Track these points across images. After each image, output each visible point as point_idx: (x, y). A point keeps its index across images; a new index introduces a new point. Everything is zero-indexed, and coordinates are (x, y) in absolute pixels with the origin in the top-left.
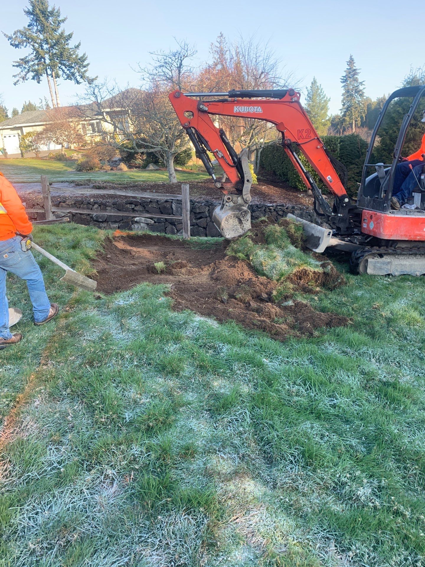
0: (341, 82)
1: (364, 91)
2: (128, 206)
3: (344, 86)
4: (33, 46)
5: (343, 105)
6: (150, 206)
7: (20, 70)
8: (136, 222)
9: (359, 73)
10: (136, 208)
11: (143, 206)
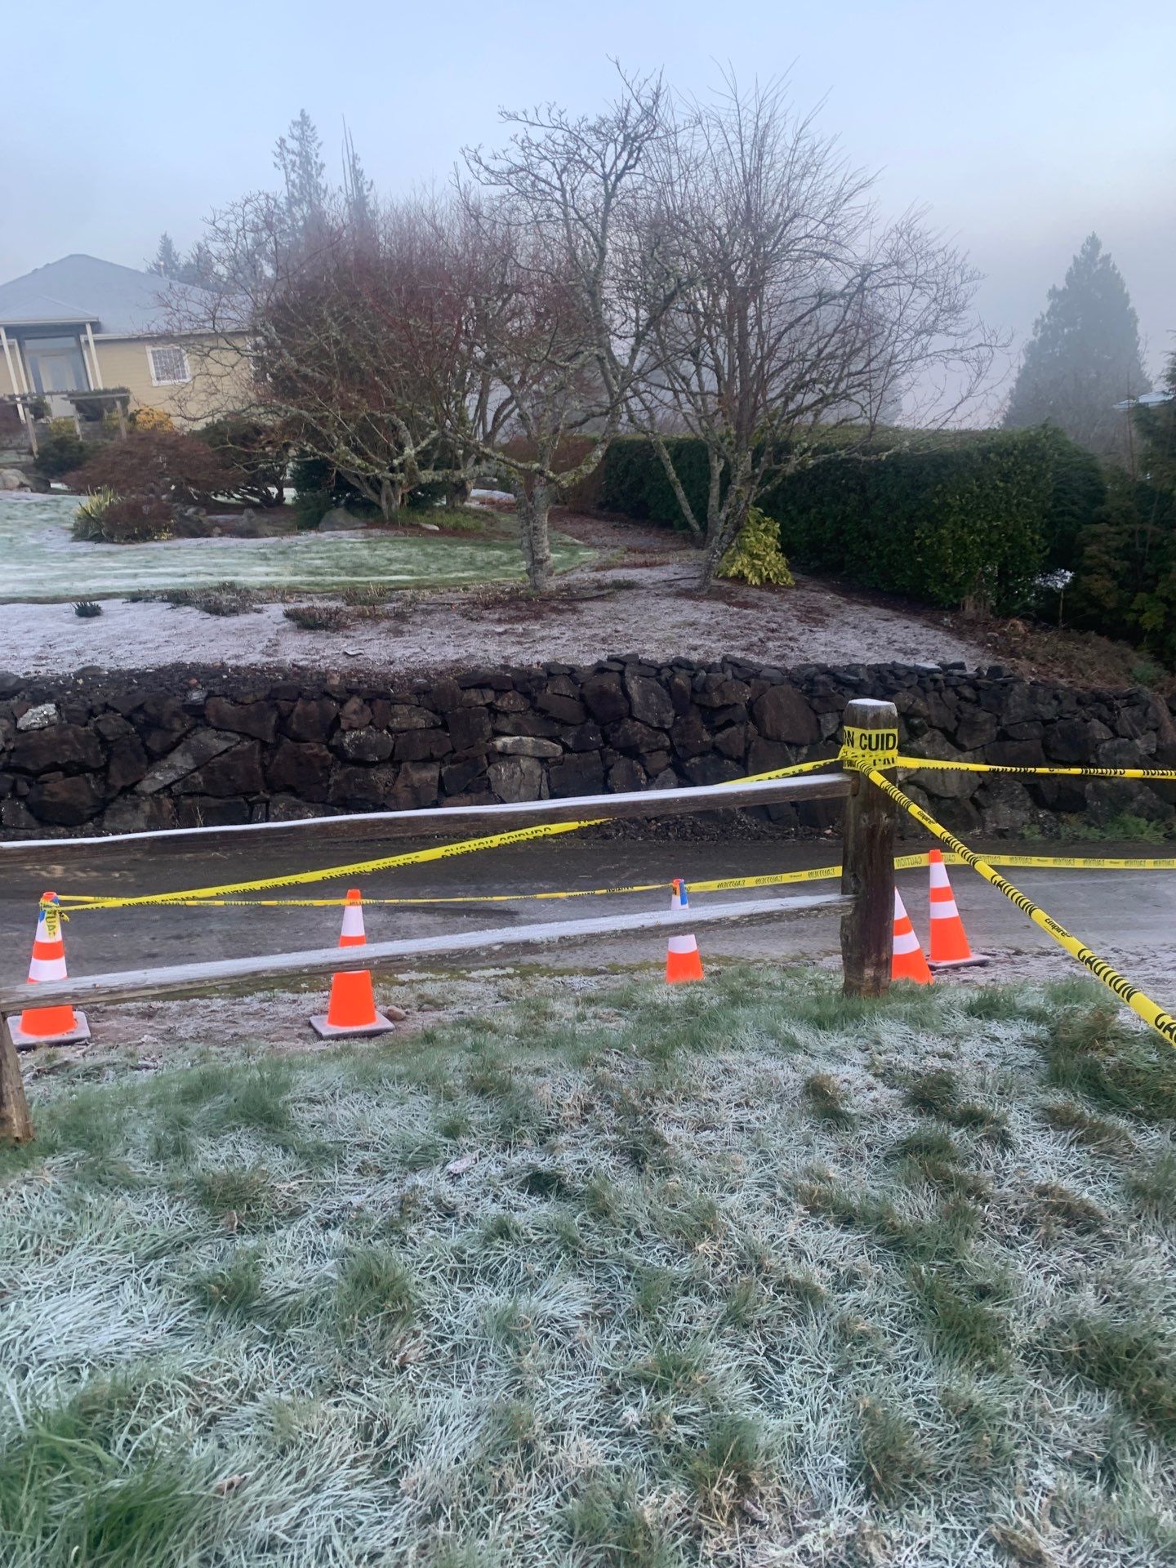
2: (473, 694)
6: (549, 691)
8: (504, 755)
10: (503, 703)
11: (527, 694)
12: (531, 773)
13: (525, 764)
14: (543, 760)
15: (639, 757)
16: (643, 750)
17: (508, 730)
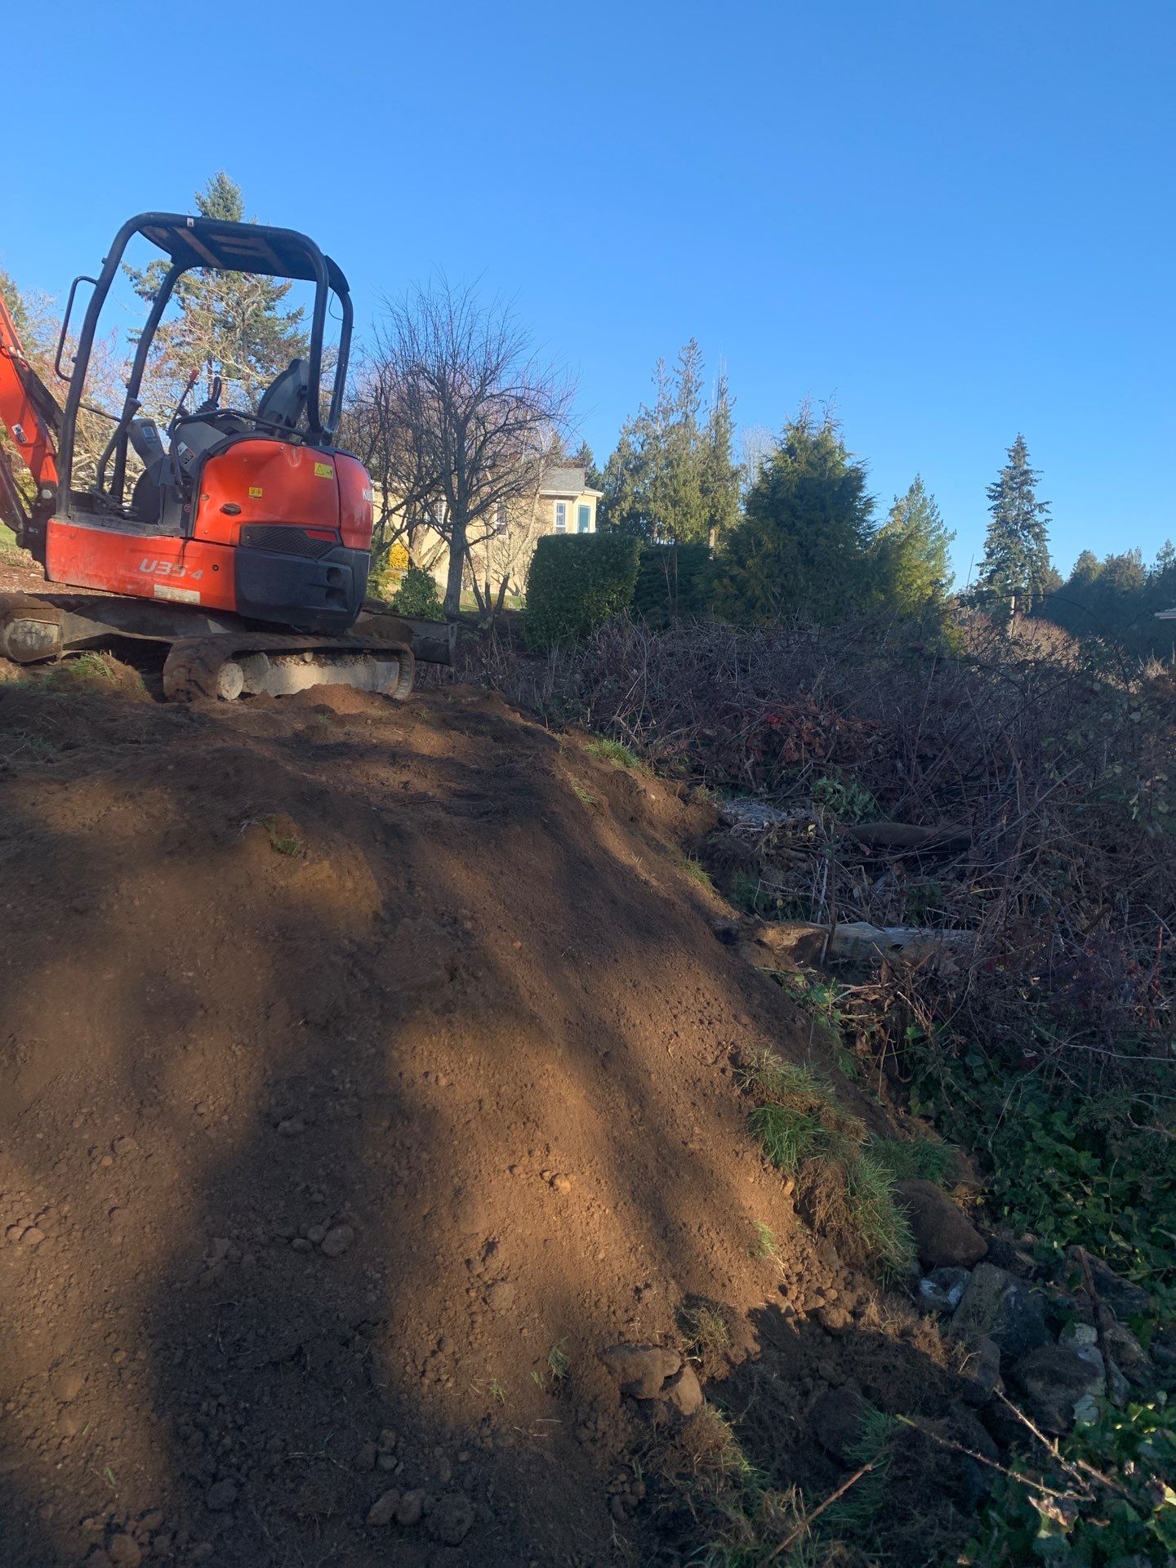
0: (990, 497)
1: (1046, 527)
3: (994, 508)
5: (989, 555)
9: (1036, 481)
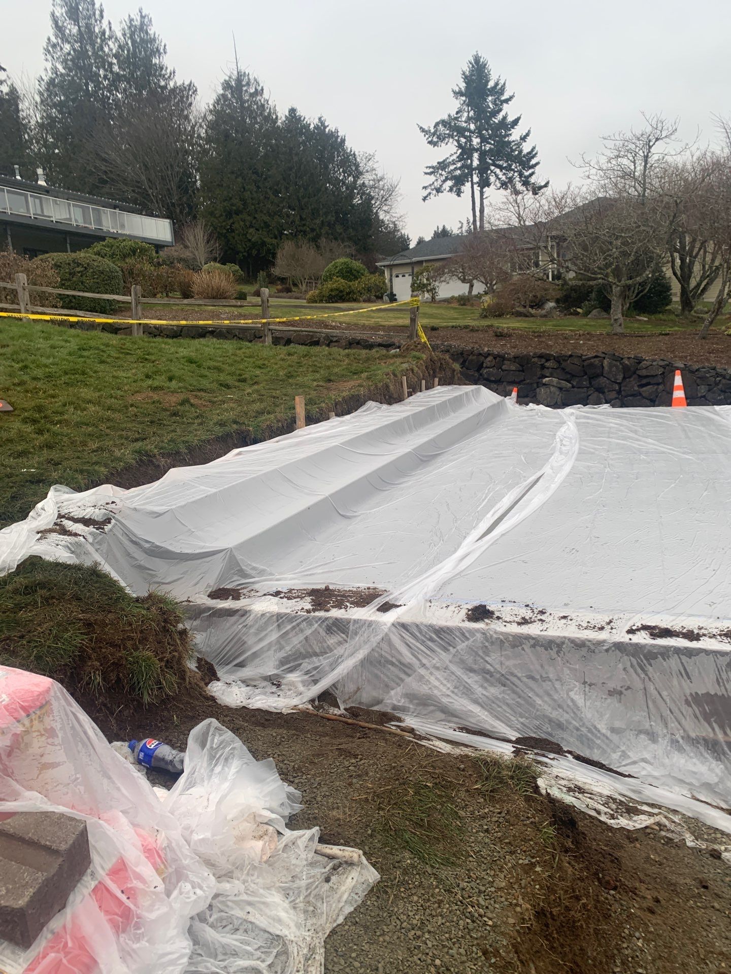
2: (536, 359)
4: (458, 141)
6: (569, 362)
7: (435, 178)
8: (544, 384)
10: (547, 364)
11: (559, 362)
12: (554, 393)
13: (552, 389)
14: (561, 389)
15: (603, 393)
16: (606, 390)
17: (548, 375)
